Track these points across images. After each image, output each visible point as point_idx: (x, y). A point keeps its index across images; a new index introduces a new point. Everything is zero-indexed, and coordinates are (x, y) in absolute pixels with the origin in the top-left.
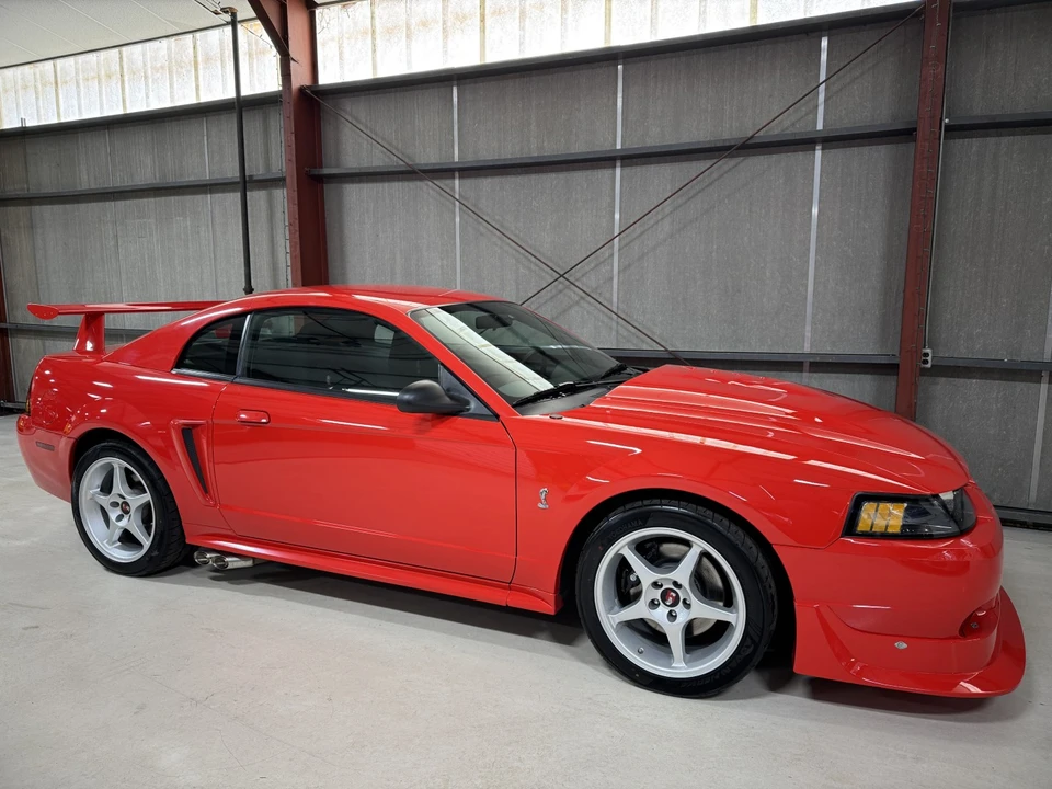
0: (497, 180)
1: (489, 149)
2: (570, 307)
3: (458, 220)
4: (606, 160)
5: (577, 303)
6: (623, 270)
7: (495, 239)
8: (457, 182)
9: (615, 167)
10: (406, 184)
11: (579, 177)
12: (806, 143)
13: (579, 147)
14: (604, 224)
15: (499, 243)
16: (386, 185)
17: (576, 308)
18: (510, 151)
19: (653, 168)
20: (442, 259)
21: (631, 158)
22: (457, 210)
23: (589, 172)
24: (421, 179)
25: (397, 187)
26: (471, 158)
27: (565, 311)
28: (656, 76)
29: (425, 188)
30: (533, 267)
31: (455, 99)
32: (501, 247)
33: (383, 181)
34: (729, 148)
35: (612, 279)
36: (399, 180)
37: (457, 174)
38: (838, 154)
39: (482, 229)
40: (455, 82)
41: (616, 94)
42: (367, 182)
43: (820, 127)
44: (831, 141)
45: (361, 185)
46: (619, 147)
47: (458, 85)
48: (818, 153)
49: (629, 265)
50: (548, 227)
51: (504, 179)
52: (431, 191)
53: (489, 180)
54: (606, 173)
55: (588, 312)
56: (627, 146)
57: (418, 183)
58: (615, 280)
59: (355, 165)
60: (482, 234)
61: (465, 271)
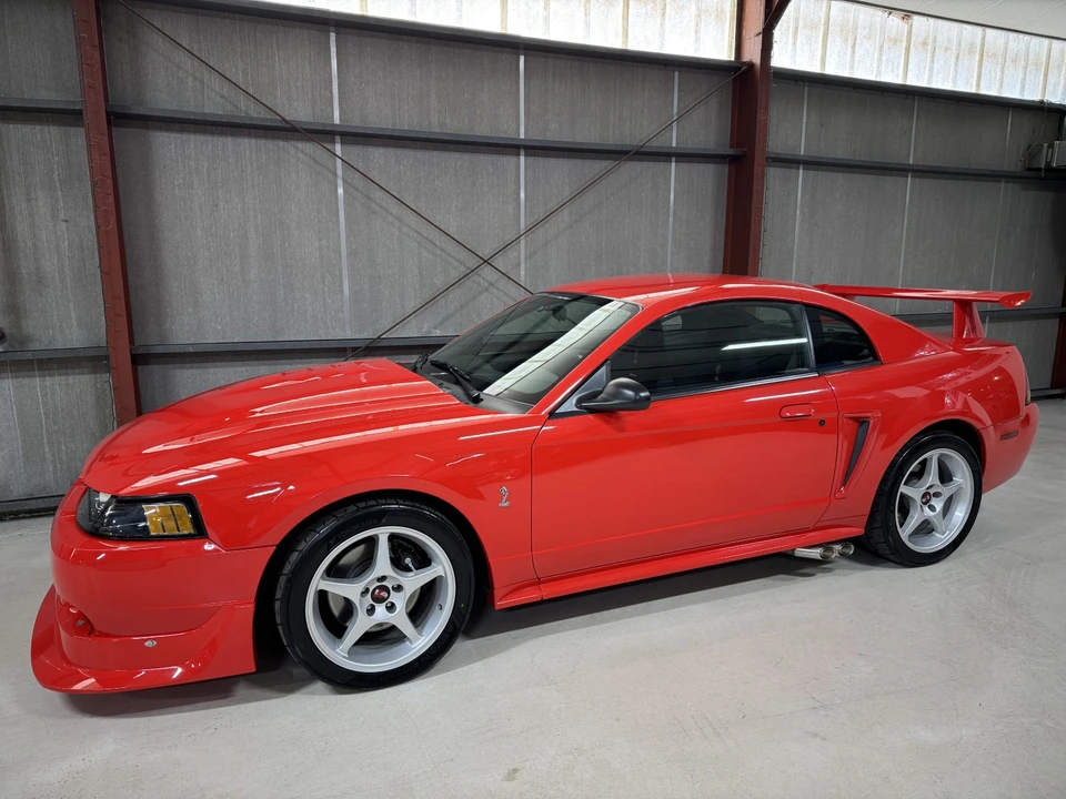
0: (391, 152)
1: (379, 116)
2: (480, 293)
3: (340, 191)
4: (511, 148)
5: (486, 289)
6: (529, 257)
7: (390, 219)
8: (338, 149)
9: (519, 155)
10: (262, 142)
11: (485, 161)
12: (664, 156)
13: (483, 130)
14: (510, 211)
15: (397, 224)
16: (229, 140)
17: (486, 295)
18: (407, 122)
19: (553, 161)
20: (320, 240)
21: (535, 149)
22: (340, 182)
23: (494, 157)
24: (286, 139)
25: (247, 145)
26: (356, 123)
27: (474, 298)
28: (554, 74)
29: (292, 151)
30: (438, 252)
31: (333, 50)
32: (399, 229)
33: (223, 134)
34: (627, 152)
35: (519, 265)
36: (249, 136)
37: (338, 138)
38: (686, 167)
39: (374, 206)
40: (332, 28)
41: (518, 83)
42: (195, 132)
43: (674, 145)
44: (684, 156)
45: (185, 136)
46: (522, 136)
47: (337, 33)
48: (673, 164)
49: (535, 253)
50: (454, 209)
51: (399, 152)
52: (301, 155)
53: (382, 150)
54: (511, 160)
55: (498, 298)
56: (529, 137)
57: (281, 143)
58: (523, 266)
59: (174, 107)
60: (375, 213)
61: (352, 254)
